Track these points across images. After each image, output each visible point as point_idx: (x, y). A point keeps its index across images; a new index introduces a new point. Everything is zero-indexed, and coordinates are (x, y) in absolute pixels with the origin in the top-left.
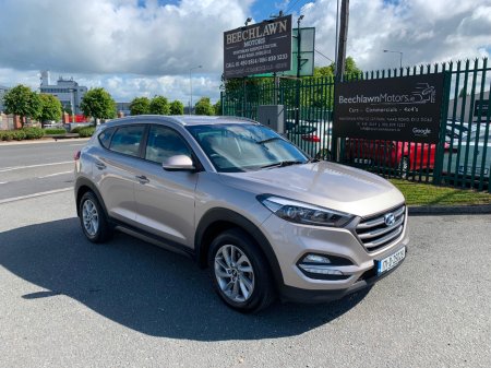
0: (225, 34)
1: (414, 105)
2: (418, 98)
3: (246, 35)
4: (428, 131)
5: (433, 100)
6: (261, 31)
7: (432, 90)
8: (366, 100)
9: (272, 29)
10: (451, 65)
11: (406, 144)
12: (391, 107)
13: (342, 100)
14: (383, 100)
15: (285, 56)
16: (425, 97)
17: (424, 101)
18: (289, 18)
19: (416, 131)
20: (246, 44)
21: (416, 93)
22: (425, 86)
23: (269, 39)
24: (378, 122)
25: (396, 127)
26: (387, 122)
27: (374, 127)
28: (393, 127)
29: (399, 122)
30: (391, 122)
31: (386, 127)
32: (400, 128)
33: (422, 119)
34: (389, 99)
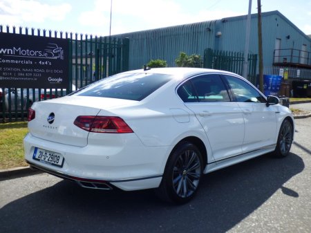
1: (47, 60)
2: (50, 55)
4: (60, 80)
5: (62, 58)
7: (60, 50)
10: (71, 34)
11: (37, 90)
12: (27, 59)
16: (56, 55)
17: (56, 58)
21: (49, 51)
22: (55, 46)
25: (32, 77)
26: (23, 72)
27: (9, 76)
28: (30, 77)
29: (35, 72)
30: (27, 72)
31: (22, 77)
32: (36, 77)
33: (56, 71)
34: (24, 53)
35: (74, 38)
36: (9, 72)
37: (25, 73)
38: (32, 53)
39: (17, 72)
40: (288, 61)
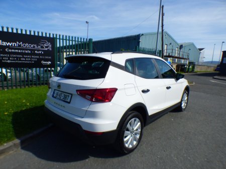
2: (42, 47)
8: (5, 44)
11: (34, 69)
12: (27, 50)
17: (46, 49)
19: (43, 62)
24: (17, 58)
25: (31, 61)
26: (24, 58)
27: (15, 60)
28: (29, 61)
29: (33, 58)
30: (27, 58)
31: (24, 60)
32: (34, 61)
33: (46, 57)
34: (24, 45)
35: (58, 37)
36: (15, 57)
37: (26, 58)
38: (30, 46)
39: (20, 58)
40: (171, 55)
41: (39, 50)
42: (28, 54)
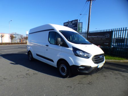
0: (64, 23)
2: (106, 37)
3: (68, 23)
4: (108, 44)
5: (109, 37)
6: (71, 23)
7: (109, 35)
9: (74, 22)
10: (113, 29)
13: (88, 37)
14: (98, 37)
15: (76, 28)
16: (107, 36)
18: (77, 20)
19: (105, 44)
20: (68, 25)
21: (105, 35)
22: (107, 34)
23: (73, 24)
33: (107, 41)
35: (114, 30)
38: (101, 37)
41: (104, 38)
42: (100, 40)
